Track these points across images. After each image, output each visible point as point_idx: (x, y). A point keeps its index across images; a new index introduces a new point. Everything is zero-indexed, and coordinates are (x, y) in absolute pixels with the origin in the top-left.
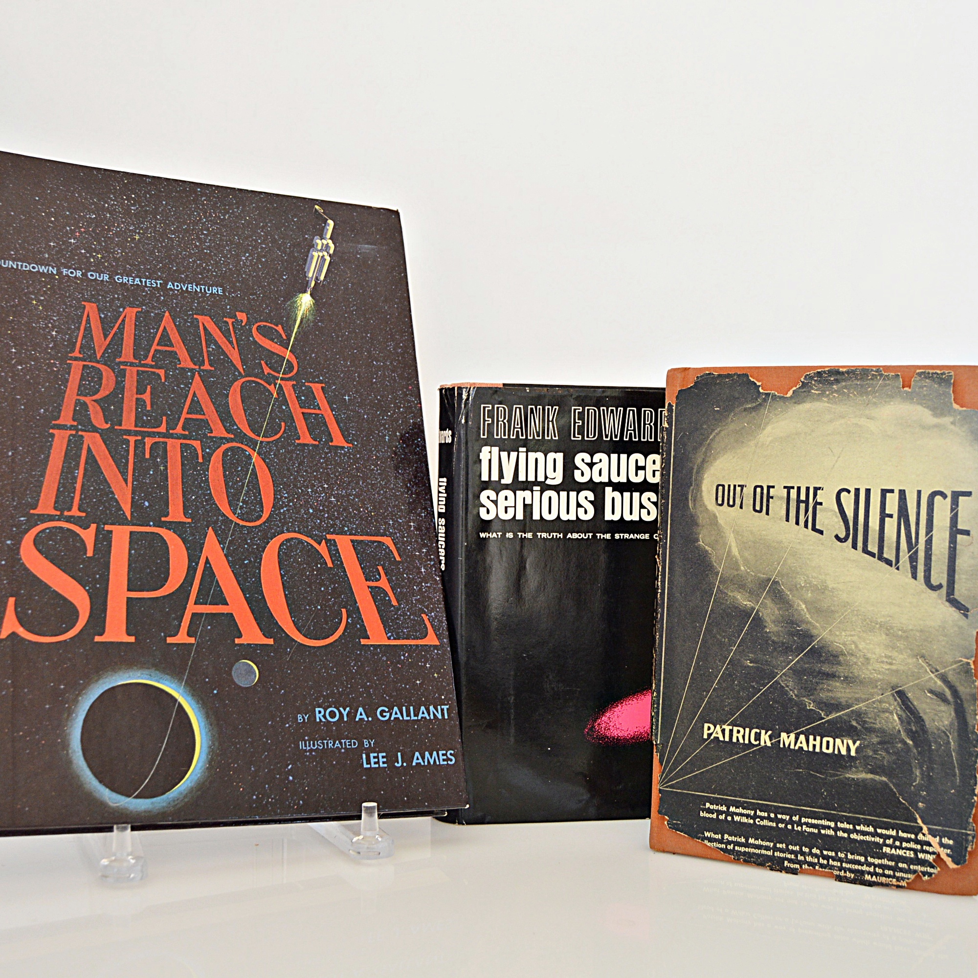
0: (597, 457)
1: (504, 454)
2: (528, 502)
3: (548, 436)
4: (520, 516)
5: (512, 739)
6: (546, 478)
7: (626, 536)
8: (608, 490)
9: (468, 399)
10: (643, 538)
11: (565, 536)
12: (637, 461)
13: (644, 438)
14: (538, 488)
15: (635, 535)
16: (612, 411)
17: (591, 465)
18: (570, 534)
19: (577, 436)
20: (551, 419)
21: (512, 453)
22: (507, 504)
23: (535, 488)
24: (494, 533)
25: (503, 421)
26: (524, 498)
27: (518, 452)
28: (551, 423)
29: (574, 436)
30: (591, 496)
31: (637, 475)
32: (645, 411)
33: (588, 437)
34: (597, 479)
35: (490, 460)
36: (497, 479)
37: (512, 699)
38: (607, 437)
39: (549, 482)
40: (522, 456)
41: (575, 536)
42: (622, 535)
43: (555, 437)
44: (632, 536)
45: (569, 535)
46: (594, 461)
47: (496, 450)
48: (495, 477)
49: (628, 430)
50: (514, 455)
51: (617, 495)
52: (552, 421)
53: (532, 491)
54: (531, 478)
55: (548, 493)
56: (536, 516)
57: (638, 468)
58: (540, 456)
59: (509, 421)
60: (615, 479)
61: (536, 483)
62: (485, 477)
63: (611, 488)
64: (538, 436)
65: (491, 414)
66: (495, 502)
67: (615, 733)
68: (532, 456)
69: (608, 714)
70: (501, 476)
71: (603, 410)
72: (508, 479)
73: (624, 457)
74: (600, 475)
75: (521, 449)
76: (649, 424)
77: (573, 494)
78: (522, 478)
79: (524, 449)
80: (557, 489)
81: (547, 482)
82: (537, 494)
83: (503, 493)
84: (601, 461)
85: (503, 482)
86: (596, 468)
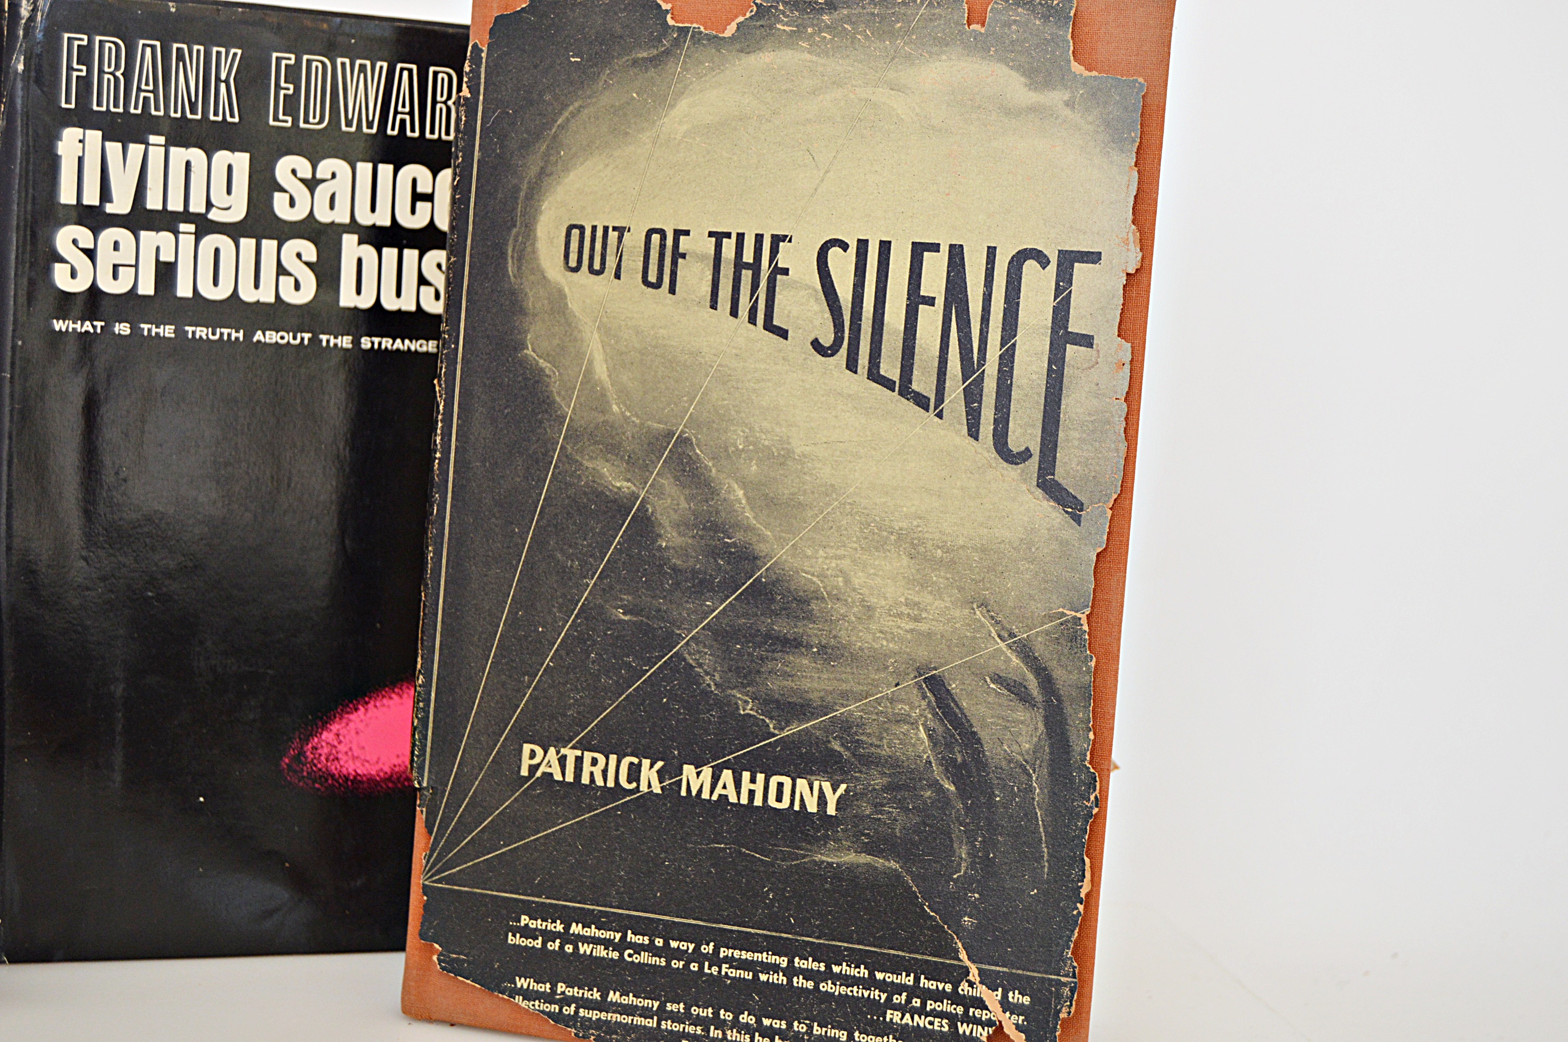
0: (326, 167)
1: (113, 148)
2: (167, 256)
3: (216, 114)
4: (147, 287)
5: (118, 777)
6: (209, 205)
7: (387, 343)
8: (349, 241)
9: (32, 19)
10: (424, 349)
11: (249, 335)
12: (414, 181)
13: (432, 132)
14: (192, 228)
15: (407, 342)
16: (363, 68)
17: (312, 184)
18: (259, 333)
19: (281, 117)
20: (223, 77)
21: (132, 147)
22: (118, 258)
23: (183, 227)
24: (88, 323)
25: (112, 73)
26: (158, 249)
27: (147, 144)
28: (223, 86)
29: (276, 119)
30: (310, 251)
31: (413, 212)
32: (436, 74)
33: (306, 121)
34: (324, 216)
35: (81, 160)
36: (97, 203)
37: (119, 690)
38: (349, 124)
39: (214, 215)
40: (156, 155)
41: (272, 337)
42: (376, 340)
43: (232, 116)
44: (398, 344)
45: (258, 336)
46: (319, 175)
47: (95, 136)
48: (91, 198)
49: (396, 112)
50: (136, 149)
51: (368, 251)
52: (227, 82)
53: (176, 233)
54: (176, 205)
55: (212, 241)
56: (184, 290)
57: (417, 197)
58: (196, 155)
59: (128, 75)
60: (365, 218)
61: (187, 216)
62: (67, 196)
63: (355, 238)
64: (193, 111)
65: (85, 55)
66: (90, 254)
67: (350, 767)
68: (179, 155)
69: (335, 727)
70: (105, 194)
71: (343, 64)
72: (121, 204)
73: (385, 170)
74: (332, 207)
75: (153, 139)
76: (445, 103)
77: (269, 245)
78: (153, 202)
79: (161, 140)
80: (234, 231)
81: (211, 216)
82: (187, 241)
83: (110, 234)
84: (334, 176)
85: (110, 208)
86: (323, 192)
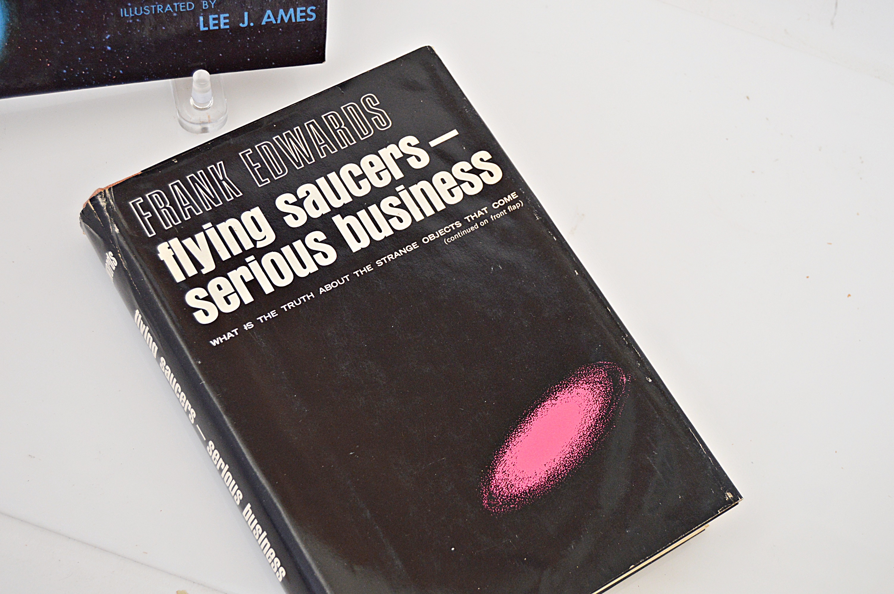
0: (301, 191)
1: (188, 242)
2: (249, 278)
3: (229, 197)
4: (248, 298)
5: (398, 562)
6: (254, 242)
7: (390, 257)
8: (337, 219)
9: (108, 204)
10: (412, 249)
11: (317, 293)
12: (350, 172)
13: (343, 145)
14: (252, 258)
15: (400, 251)
16: (288, 135)
17: (300, 203)
18: (321, 289)
19: (263, 181)
20: (221, 178)
21: (197, 236)
22: (224, 293)
23: (248, 260)
24: (229, 333)
25: (165, 207)
26: (241, 277)
27: (204, 231)
28: (224, 183)
29: (261, 183)
30: (321, 236)
31: (360, 188)
32: (326, 117)
33: (277, 175)
34: (315, 214)
35: (175, 257)
36: (196, 272)
37: (368, 514)
38: (299, 164)
39: (260, 245)
40: (212, 233)
41: (329, 287)
42: (384, 259)
43: (238, 194)
44: (396, 254)
45: (321, 290)
46: (300, 197)
47: (175, 242)
48: (192, 271)
49: (319, 146)
50: (200, 237)
51: (350, 219)
52: (224, 179)
53: (246, 264)
54: (237, 251)
55: (266, 259)
56: (268, 289)
57: (357, 180)
58: (233, 222)
59: (173, 204)
60: (337, 204)
61: (246, 253)
62: (179, 278)
63: (339, 216)
64: (217, 202)
65: (146, 207)
66: (209, 298)
67: (523, 486)
68: (223, 227)
69: (500, 469)
70: (198, 265)
71: (277, 139)
72: (209, 266)
73: (332, 176)
74: (317, 208)
75: (205, 227)
76: (340, 128)
77: (298, 244)
78: (225, 256)
79: (209, 225)
80: (275, 247)
81: (258, 246)
82: (254, 266)
83: (212, 284)
84: (308, 193)
85: (204, 271)
86: (308, 203)
